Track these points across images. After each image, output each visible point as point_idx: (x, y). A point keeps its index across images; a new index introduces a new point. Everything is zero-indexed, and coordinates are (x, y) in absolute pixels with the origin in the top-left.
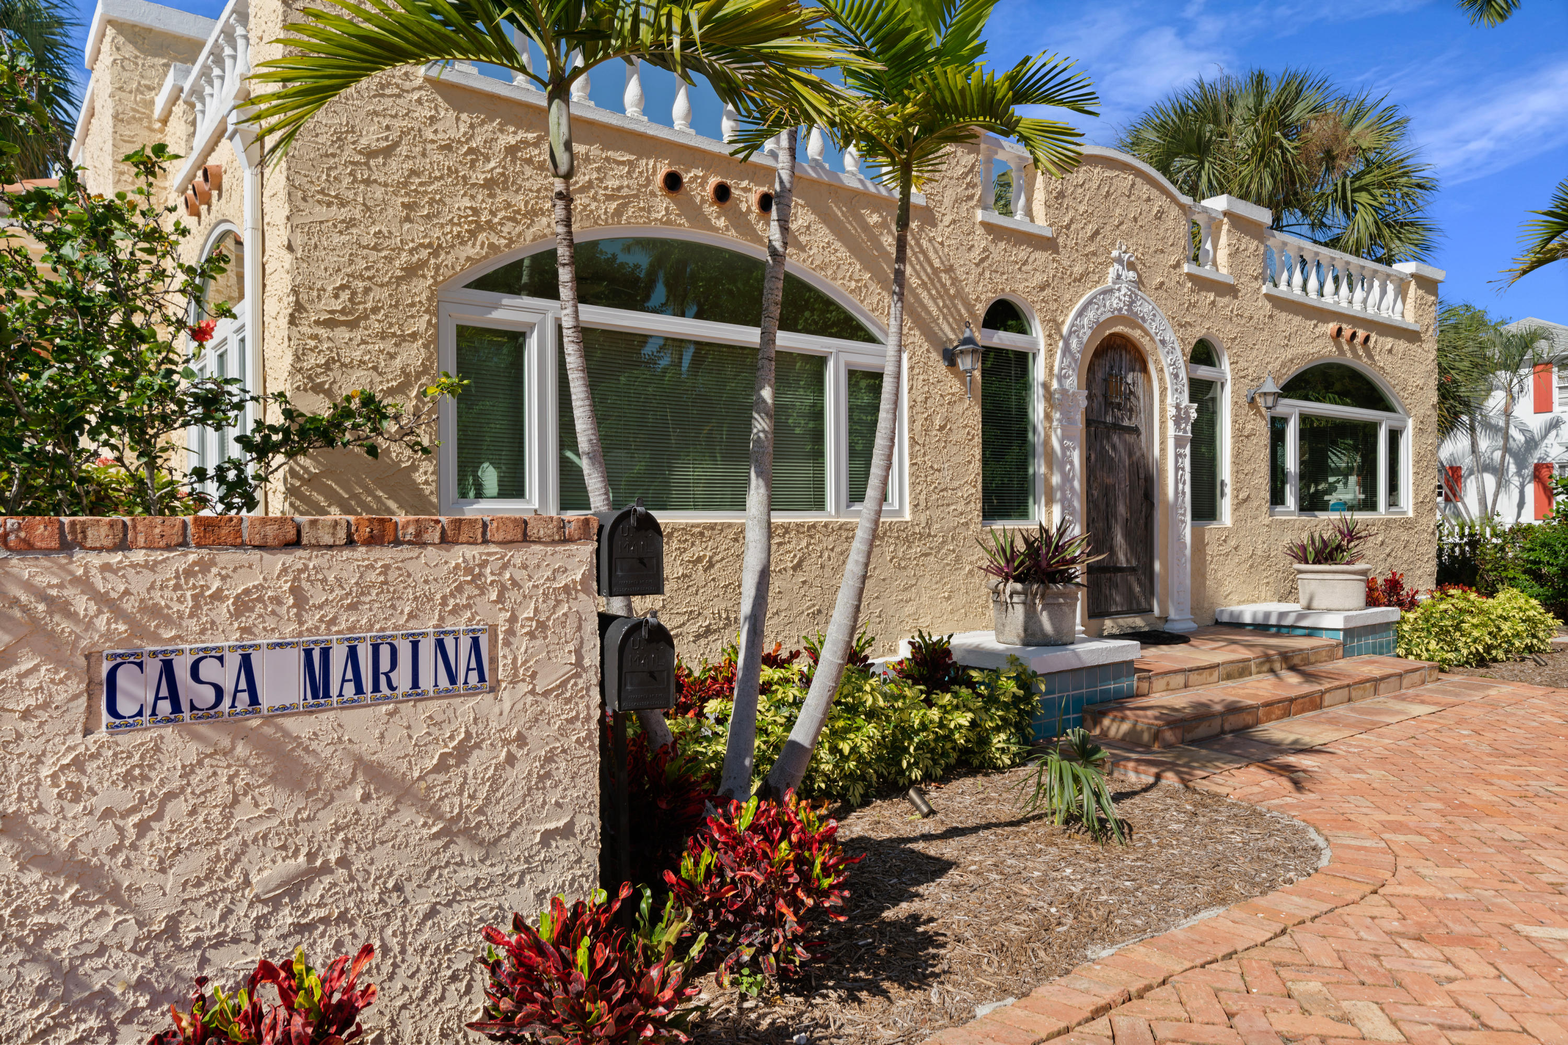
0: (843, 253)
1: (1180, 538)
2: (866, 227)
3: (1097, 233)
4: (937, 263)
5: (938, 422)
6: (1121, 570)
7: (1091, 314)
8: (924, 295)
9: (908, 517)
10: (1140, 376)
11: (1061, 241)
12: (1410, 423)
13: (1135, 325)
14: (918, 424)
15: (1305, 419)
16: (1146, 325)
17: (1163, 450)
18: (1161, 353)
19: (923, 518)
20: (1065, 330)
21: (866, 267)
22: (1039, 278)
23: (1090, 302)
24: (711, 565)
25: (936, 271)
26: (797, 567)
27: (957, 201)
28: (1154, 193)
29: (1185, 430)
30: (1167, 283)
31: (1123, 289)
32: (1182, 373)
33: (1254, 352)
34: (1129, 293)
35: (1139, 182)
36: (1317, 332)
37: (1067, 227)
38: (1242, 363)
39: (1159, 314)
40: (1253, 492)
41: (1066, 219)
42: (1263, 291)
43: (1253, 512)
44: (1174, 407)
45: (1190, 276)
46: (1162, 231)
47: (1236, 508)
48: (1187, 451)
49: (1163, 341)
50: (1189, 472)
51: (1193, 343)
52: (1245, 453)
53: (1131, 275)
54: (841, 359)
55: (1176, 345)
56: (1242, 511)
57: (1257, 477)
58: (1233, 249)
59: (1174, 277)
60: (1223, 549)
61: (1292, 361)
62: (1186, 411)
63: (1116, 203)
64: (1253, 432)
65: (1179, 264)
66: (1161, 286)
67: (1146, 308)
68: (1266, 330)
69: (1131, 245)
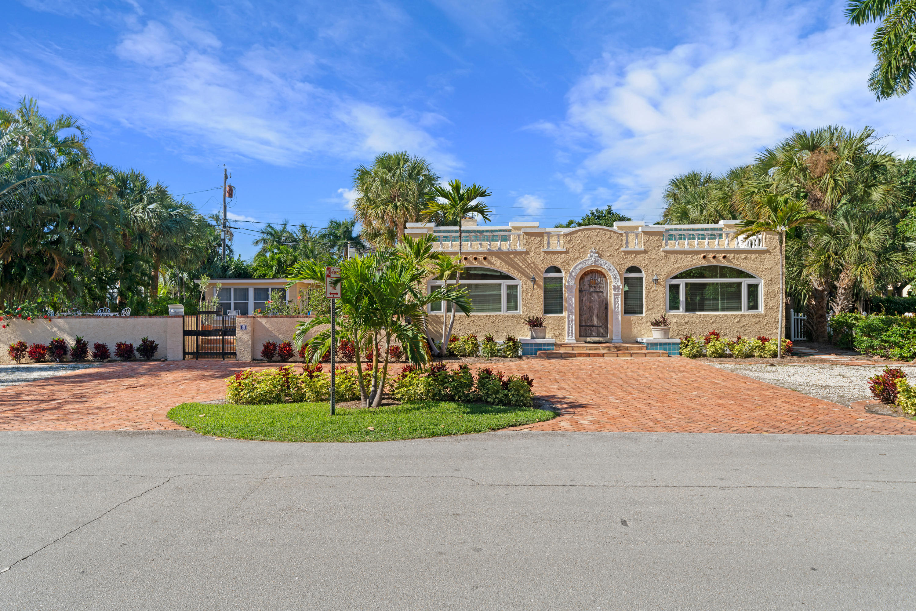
0: (504, 264)
1: (617, 319)
2: (510, 258)
3: (584, 246)
4: (530, 262)
5: (529, 294)
6: (595, 326)
7: (580, 267)
8: (526, 269)
9: (521, 313)
10: (603, 279)
11: (570, 251)
12: (763, 281)
13: (599, 267)
14: (524, 294)
15: (687, 284)
16: (603, 267)
17: (611, 297)
18: (609, 273)
19: (525, 314)
20: (571, 271)
21: (509, 266)
22: (562, 260)
23: (580, 264)
24: (474, 322)
25: (529, 264)
26: (493, 323)
27: (536, 248)
28: (608, 233)
29: (618, 291)
30: (613, 254)
31: (593, 259)
32: (618, 277)
33: (657, 268)
34: (595, 259)
35: (601, 231)
36: (694, 258)
37: (573, 247)
38: (650, 271)
39: (608, 263)
40: (656, 307)
41: (572, 245)
42: (661, 250)
43: (656, 312)
44: (614, 286)
45: (623, 251)
46: (611, 241)
47: (647, 311)
48: (620, 296)
49: (610, 270)
50: (621, 302)
51: (626, 268)
52: (652, 296)
53: (596, 255)
54: (505, 284)
55: (615, 270)
56: (650, 312)
57: (658, 302)
58: (645, 241)
59: (616, 253)
60: (640, 322)
61: (678, 268)
62: (618, 286)
63: (591, 238)
64: (656, 290)
65: (618, 249)
66: (610, 255)
67: (602, 262)
68: (663, 261)
69: (598, 247)
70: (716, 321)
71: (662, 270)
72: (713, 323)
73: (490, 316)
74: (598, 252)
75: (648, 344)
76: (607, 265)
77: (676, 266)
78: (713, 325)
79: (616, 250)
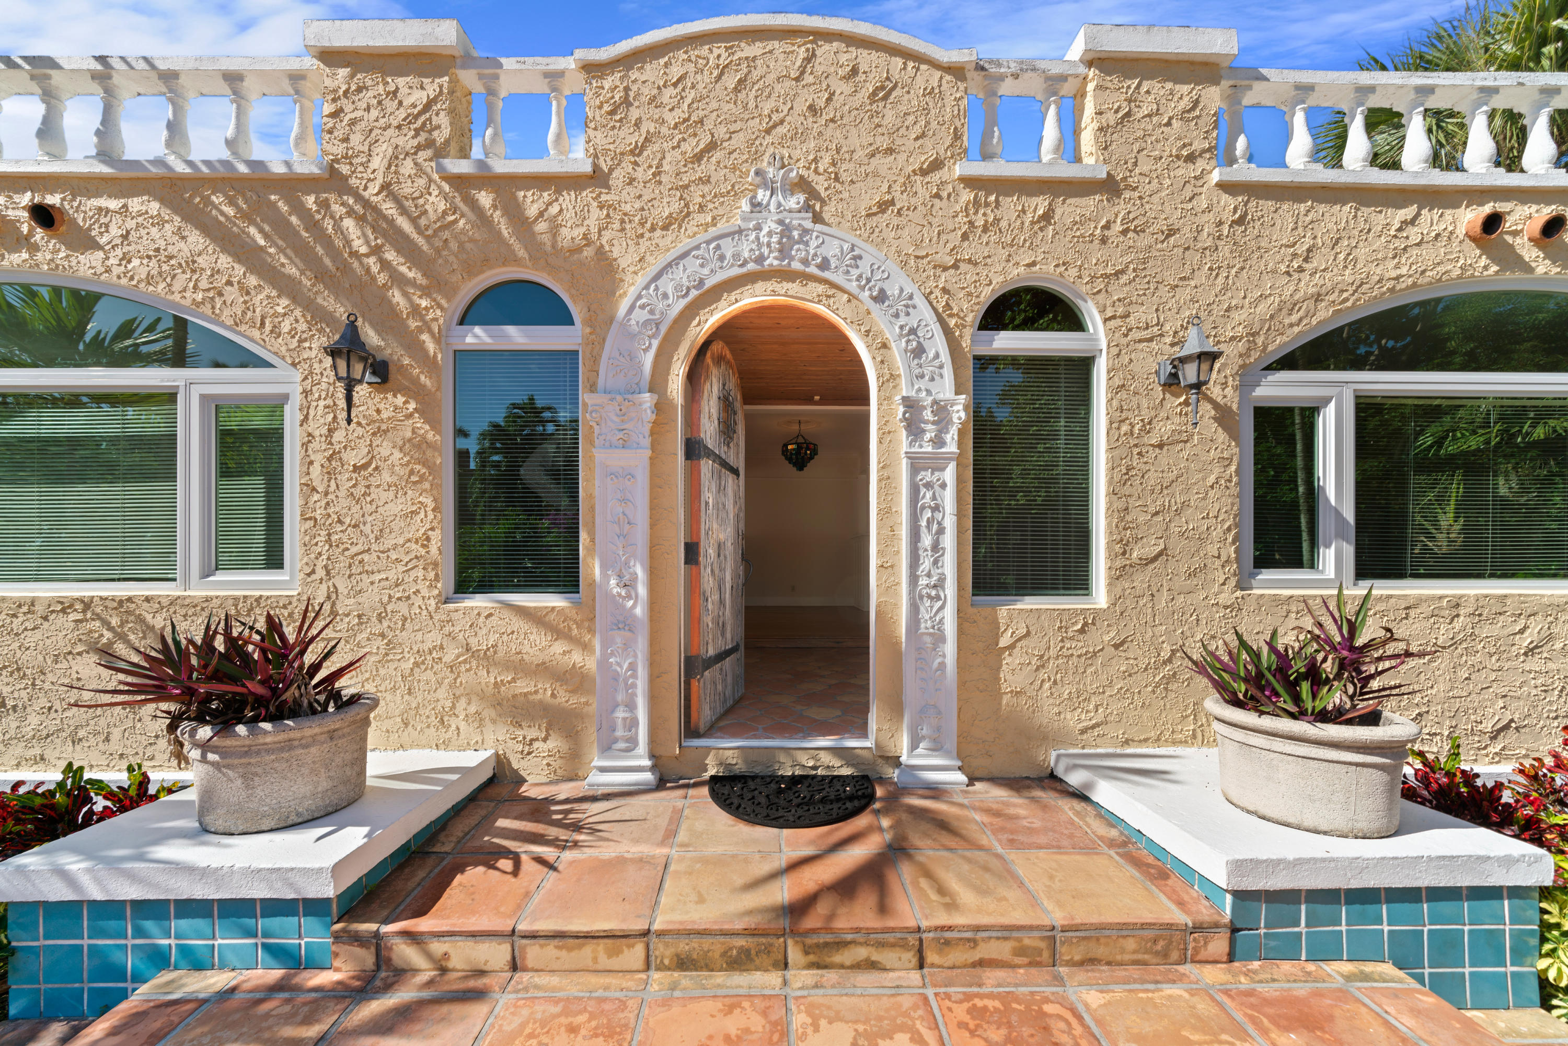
3: (712, 146)
7: (681, 276)
9: (297, 587)
11: (619, 173)
13: (806, 279)
14: (319, 459)
19: (323, 591)
22: (567, 236)
28: (866, 58)
29: (938, 441)
30: (902, 201)
31: (771, 225)
32: (938, 345)
33: (1184, 294)
34: (786, 229)
35: (825, 50)
36: (1414, 234)
37: (637, 151)
38: (1141, 315)
39: (870, 254)
40: (1177, 546)
41: (637, 138)
42: (1216, 176)
43: (1180, 582)
44: (910, 404)
45: (970, 182)
46: (890, 117)
47: (1118, 575)
48: (949, 474)
49: (881, 298)
50: (960, 515)
51: (987, 295)
52: (1152, 478)
53: (795, 201)
54: (196, 391)
55: (919, 300)
56: (1140, 580)
57: (1192, 520)
58: (1111, 118)
59: (922, 189)
60: (1078, 646)
61: (1318, 298)
62: (941, 410)
63: (765, 93)
64: (1181, 439)
65: (937, 165)
66: (883, 206)
67: (832, 250)
68: (1225, 250)
69: (801, 152)
70: (1550, 638)
71: (1217, 311)
72: (1530, 651)
73: (87, 604)
74: (803, 185)
75: (1240, 896)
76: (865, 267)
77: (1307, 286)
78: (1534, 664)
79: (924, 172)
